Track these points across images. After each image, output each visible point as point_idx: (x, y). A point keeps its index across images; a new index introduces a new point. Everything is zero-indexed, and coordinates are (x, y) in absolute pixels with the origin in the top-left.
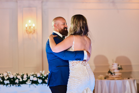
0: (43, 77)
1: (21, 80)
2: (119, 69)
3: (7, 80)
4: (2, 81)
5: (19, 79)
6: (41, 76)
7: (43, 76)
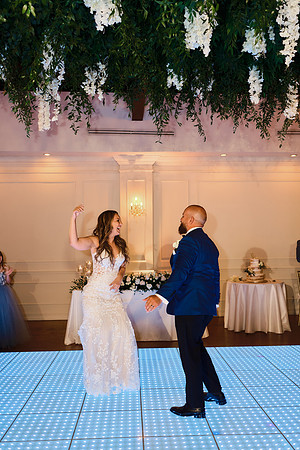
0: (154, 281)
2: (260, 267)
6: (151, 279)
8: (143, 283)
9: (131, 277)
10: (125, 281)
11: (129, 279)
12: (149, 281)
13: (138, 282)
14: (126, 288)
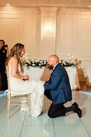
1: (42, 64)
3: (34, 63)
4: (31, 64)
5: (41, 64)
9: (46, 61)
10: (43, 63)
11: (45, 62)
14: (44, 65)
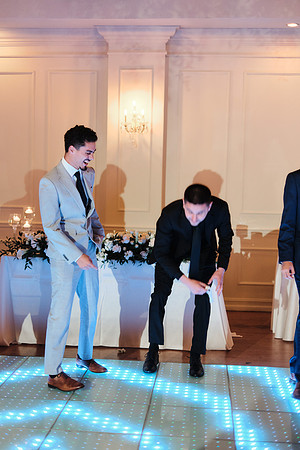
0: (137, 246)
6: (132, 243)
7: (135, 243)
8: (117, 249)
12: (129, 247)
13: (109, 245)
